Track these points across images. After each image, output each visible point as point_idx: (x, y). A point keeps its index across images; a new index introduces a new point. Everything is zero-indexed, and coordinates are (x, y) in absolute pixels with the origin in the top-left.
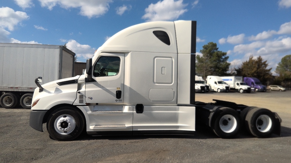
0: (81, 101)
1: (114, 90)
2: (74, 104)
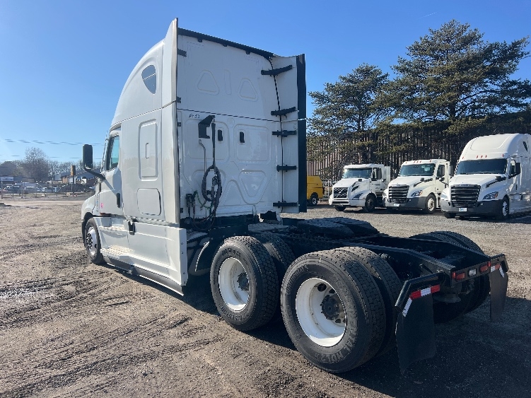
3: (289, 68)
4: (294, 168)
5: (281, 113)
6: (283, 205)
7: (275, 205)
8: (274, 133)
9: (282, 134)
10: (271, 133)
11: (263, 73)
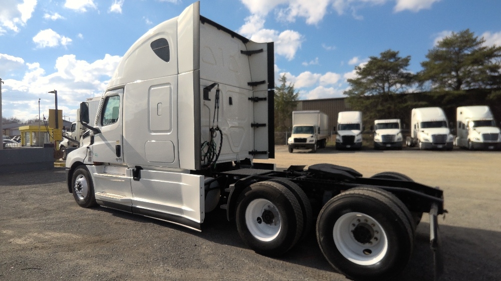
0: (90, 160)
1: (114, 143)
2: (84, 163)
3: (261, 51)
4: (264, 125)
5: (253, 84)
6: (255, 153)
7: (250, 153)
8: (249, 99)
9: (255, 100)
10: (247, 99)
11: (242, 52)
